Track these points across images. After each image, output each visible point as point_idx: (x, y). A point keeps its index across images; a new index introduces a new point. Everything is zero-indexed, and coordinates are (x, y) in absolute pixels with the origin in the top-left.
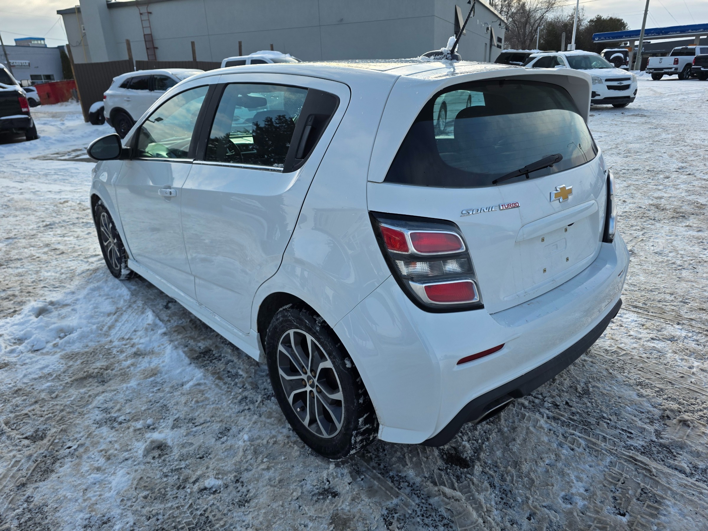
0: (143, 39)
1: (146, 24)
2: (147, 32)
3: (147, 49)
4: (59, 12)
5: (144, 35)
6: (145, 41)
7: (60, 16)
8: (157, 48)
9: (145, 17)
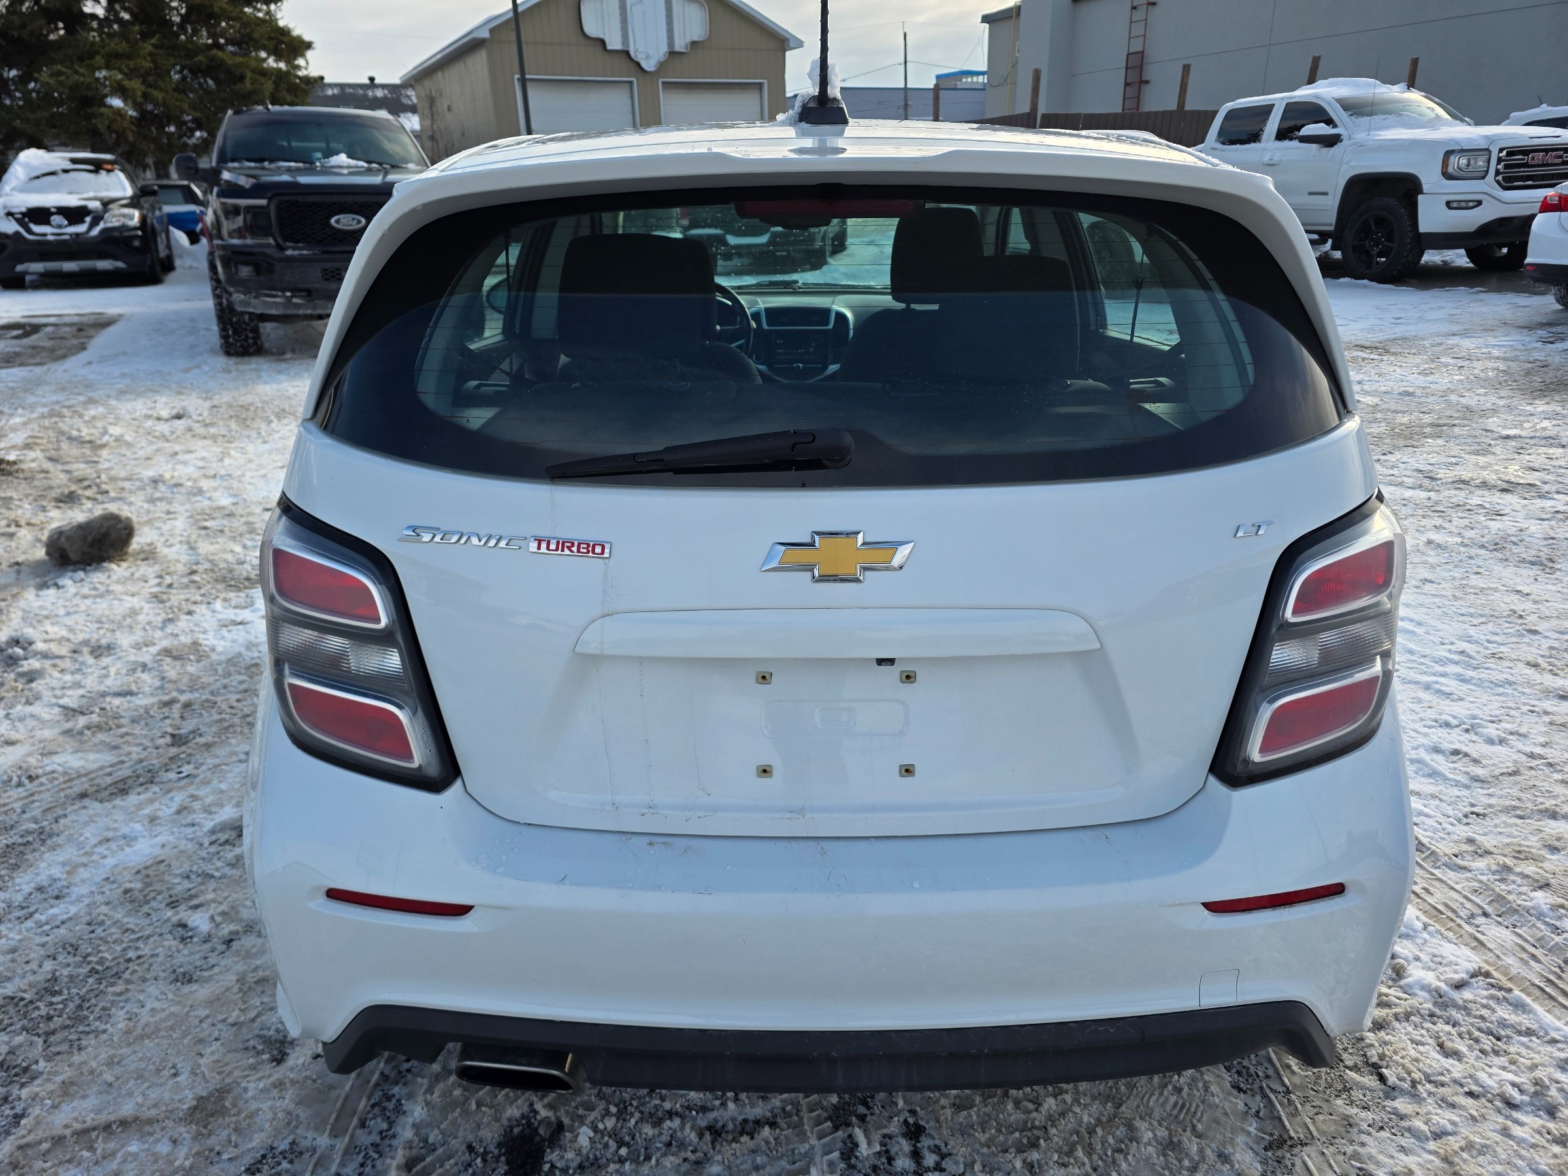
0: (1124, 65)
1: (1138, 29)
2: (1137, 46)
3: (1127, 84)
4: (986, 19)
5: (1129, 54)
6: (1127, 68)
7: (987, 25)
8: (1147, 82)
9: (1139, 15)
